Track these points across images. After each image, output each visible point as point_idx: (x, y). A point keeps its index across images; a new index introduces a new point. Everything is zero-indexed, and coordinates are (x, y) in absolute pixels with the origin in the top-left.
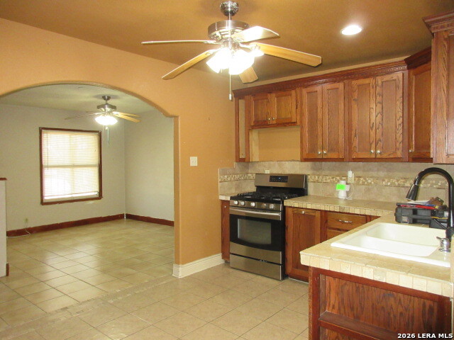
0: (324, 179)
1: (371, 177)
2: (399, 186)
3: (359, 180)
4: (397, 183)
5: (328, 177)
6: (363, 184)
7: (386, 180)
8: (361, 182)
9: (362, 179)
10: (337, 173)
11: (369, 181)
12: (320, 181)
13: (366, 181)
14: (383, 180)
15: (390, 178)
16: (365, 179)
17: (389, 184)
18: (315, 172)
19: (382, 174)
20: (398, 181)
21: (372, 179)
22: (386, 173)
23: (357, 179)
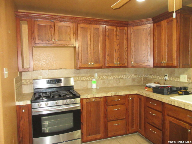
0: (82, 79)
1: (105, 76)
2: (116, 79)
3: (100, 78)
4: (115, 78)
5: (84, 78)
6: (102, 79)
7: (111, 77)
8: (101, 79)
9: (101, 77)
10: (89, 75)
11: (104, 78)
12: (79, 80)
13: (103, 78)
14: (110, 77)
15: (113, 75)
16: (103, 77)
17: (113, 78)
18: (76, 75)
19: (110, 74)
20: (116, 76)
21: (105, 77)
22: (111, 73)
23: (99, 77)
